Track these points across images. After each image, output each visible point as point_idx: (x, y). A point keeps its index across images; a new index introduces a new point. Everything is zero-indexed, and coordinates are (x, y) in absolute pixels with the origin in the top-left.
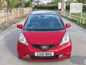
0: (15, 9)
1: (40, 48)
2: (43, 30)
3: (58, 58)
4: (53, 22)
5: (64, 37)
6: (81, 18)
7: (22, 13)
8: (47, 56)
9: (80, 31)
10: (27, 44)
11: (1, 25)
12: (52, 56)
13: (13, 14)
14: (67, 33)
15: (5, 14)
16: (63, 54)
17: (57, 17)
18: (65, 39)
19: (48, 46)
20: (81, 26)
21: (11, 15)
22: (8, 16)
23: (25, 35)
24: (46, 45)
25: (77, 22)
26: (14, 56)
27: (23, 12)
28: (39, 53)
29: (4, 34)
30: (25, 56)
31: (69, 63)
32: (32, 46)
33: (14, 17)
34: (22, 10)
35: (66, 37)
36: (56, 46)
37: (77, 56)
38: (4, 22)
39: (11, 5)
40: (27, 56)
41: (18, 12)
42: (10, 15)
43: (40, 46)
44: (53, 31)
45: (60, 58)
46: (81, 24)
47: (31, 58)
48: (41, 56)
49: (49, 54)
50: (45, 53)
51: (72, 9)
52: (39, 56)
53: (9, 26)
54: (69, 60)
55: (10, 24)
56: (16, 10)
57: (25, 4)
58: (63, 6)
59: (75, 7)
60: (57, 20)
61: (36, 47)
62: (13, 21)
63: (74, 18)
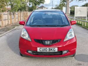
0: (19, 12)
1: (43, 44)
2: (47, 26)
3: (62, 54)
4: (57, 20)
5: (68, 33)
6: (86, 21)
7: (25, 17)
8: (51, 51)
9: (85, 33)
10: (29, 39)
11: (4, 27)
12: (55, 51)
13: (16, 17)
14: (72, 29)
15: (8, 16)
16: (67, 50)
17: (61, 15)
18: (70, 35)
19: (52, 41)
20: (86, 29)
21: (15, 18)
22: (11, 19)
23: (27, 30)
24: (49, 40)
25: (82, 25)
26: (15, 54)
27: (27, 16)
28: (42, 48)
29: (6, 35)
30: (27, 52)
31: (74, 61)
32: (35, 41)
33: (17, 20)
34: (25, 14)
35: (71, 32)
36: (60, 41)
37: (82, 54)
38: (6, 24)
39: (15, 8)
40: (29, 52)
41: (22, 15)
42: (13, 18)
43: (43, 41)
44: (56, 27)
45: (64, 55)
46: (86, 27)
47: (34, 54)
48: (44, 51)
49: (53, 50)
50: (48, 48)
51: (77, 13)
52: (42, 51)
53: (12, 28)
54: (74, 57)
55: (13, 26)
56: (19, 14)
57: (29, 9)
58: (67, 11)
59: (80, 11)
60: (62, 18)
61: (38, 42)
62: (16, 24)
63: (79, 21)
